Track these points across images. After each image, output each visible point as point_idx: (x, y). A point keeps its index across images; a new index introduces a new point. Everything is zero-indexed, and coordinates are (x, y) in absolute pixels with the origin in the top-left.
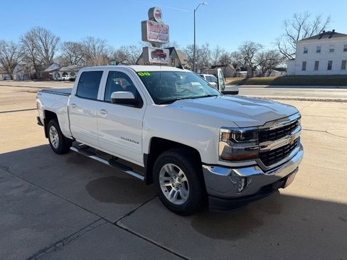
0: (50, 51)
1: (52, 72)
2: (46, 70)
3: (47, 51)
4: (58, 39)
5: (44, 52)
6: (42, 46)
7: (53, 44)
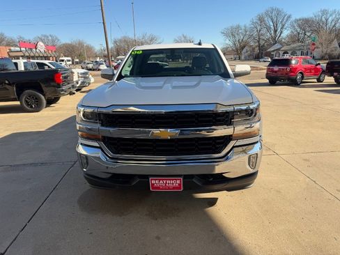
0: (279, 30)
1: (273, 51)
2: (269, 50)
3: (275, 31)
4: (289, 17)
5: (272, 32)
6: (272, 27)
7: (283, 23)
